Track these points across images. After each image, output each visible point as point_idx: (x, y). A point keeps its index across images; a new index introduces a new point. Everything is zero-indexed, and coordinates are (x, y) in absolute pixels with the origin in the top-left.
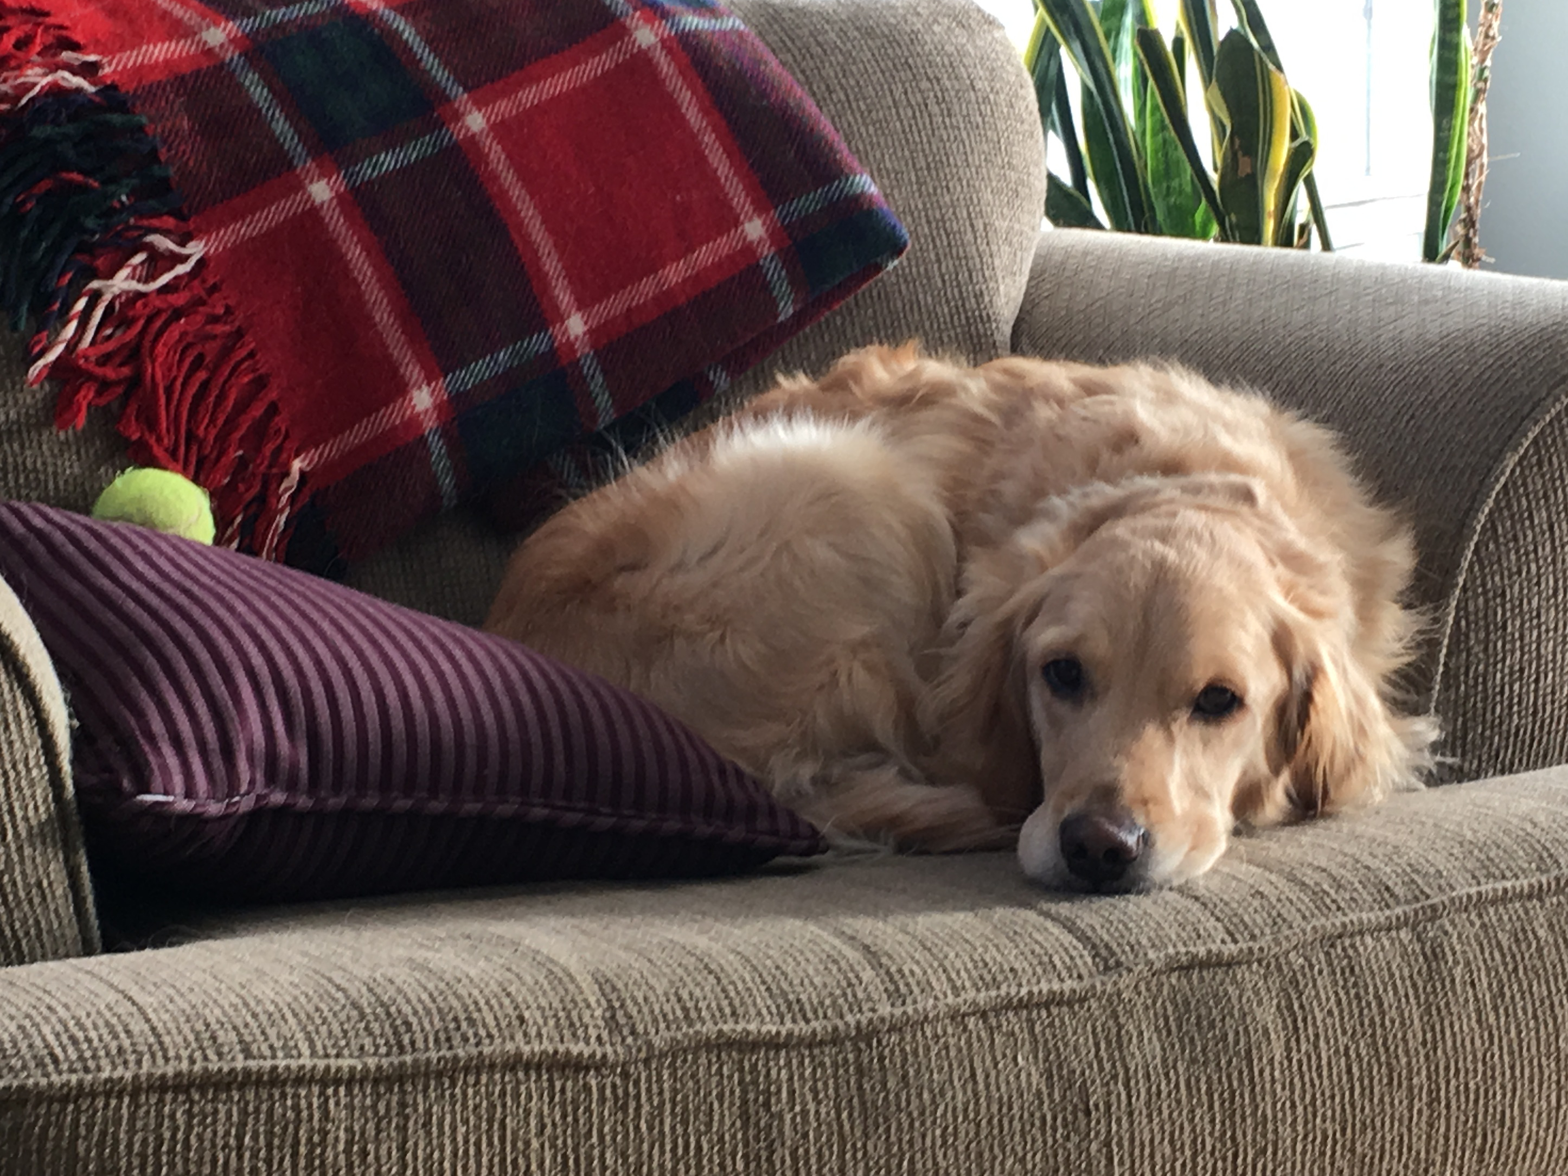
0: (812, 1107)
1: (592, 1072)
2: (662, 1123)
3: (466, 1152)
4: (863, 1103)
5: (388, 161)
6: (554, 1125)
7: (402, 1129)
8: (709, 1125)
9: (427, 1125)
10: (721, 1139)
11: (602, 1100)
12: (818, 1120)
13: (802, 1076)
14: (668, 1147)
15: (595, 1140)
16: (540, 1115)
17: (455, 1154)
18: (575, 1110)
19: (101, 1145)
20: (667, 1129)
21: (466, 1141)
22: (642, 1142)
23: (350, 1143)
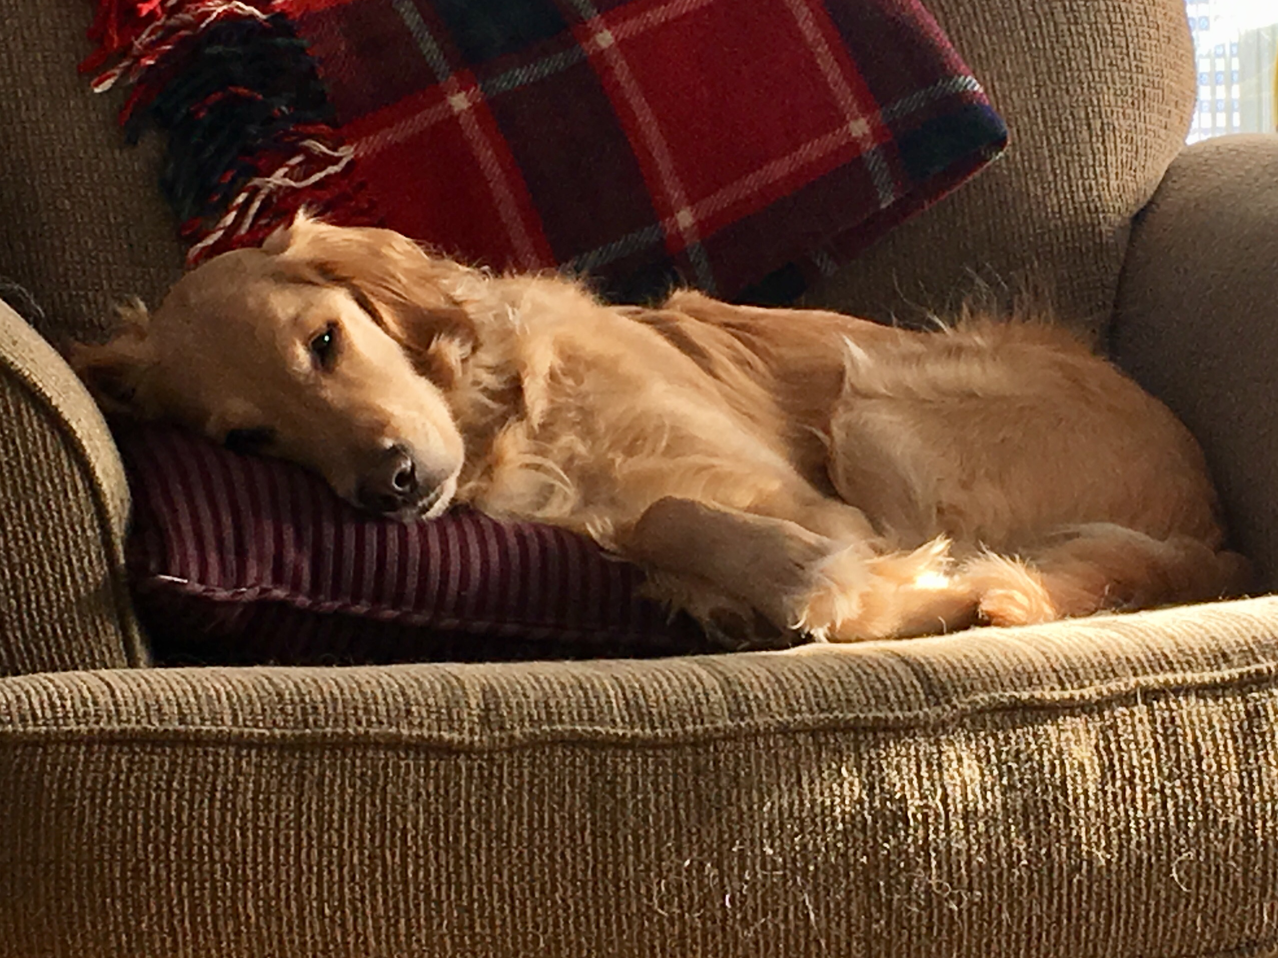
0: (652, 796)
1: (462, 756)
2: (521, 800)
3: (352, 810)
4: (698, 796)
5: (521, 76)
6: (428, 795)
7: (300, 786)
8: (561, 805)
9: (320, 785)
10: (572, 817)
11: (470, 777)
12: (657, 808)
13: (645, 772)
14: (525, 820)
15: (462, 809)
16: (417, 785)
17: (342, 809)
18: (447, 783)
19: (62, 780)
20: (525, 805)
21: (353, 800)
22: (503, 812)
23: (256, 793)
